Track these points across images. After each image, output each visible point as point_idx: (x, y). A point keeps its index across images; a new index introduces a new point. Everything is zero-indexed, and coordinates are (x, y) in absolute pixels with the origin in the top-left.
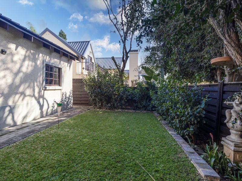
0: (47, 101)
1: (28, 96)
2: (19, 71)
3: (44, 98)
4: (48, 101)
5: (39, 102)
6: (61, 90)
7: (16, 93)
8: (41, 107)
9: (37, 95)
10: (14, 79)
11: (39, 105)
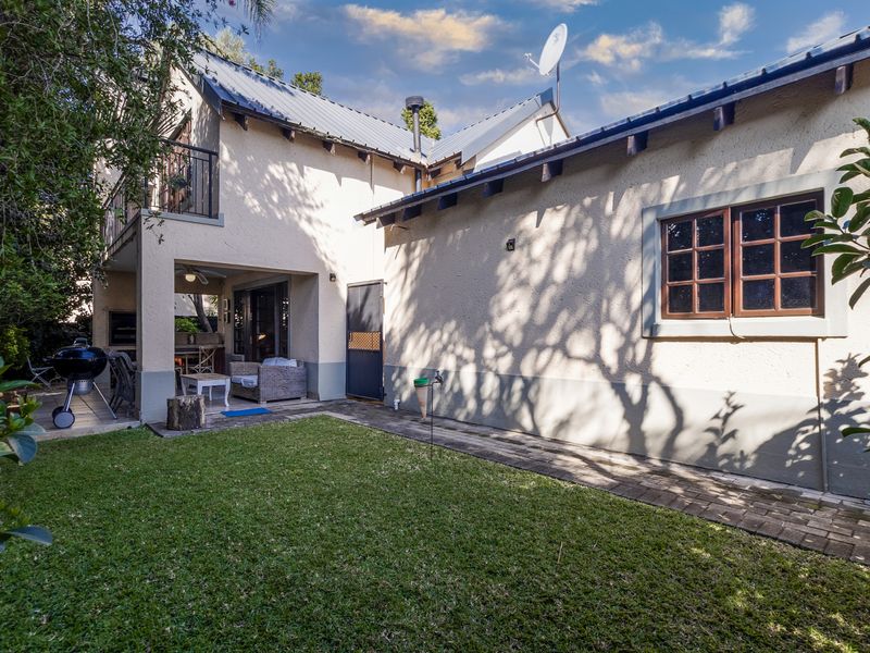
0: (667, 390)
1: (579, 359)
2: (547, 281)
3: (648, 378)
4: (674, 392)
5: (619, 388)
6: (814, 340)
7: (541, 348)
8: (635, 412)
9: (610, 358)
10: (534, 307)
11: (618, 398)
